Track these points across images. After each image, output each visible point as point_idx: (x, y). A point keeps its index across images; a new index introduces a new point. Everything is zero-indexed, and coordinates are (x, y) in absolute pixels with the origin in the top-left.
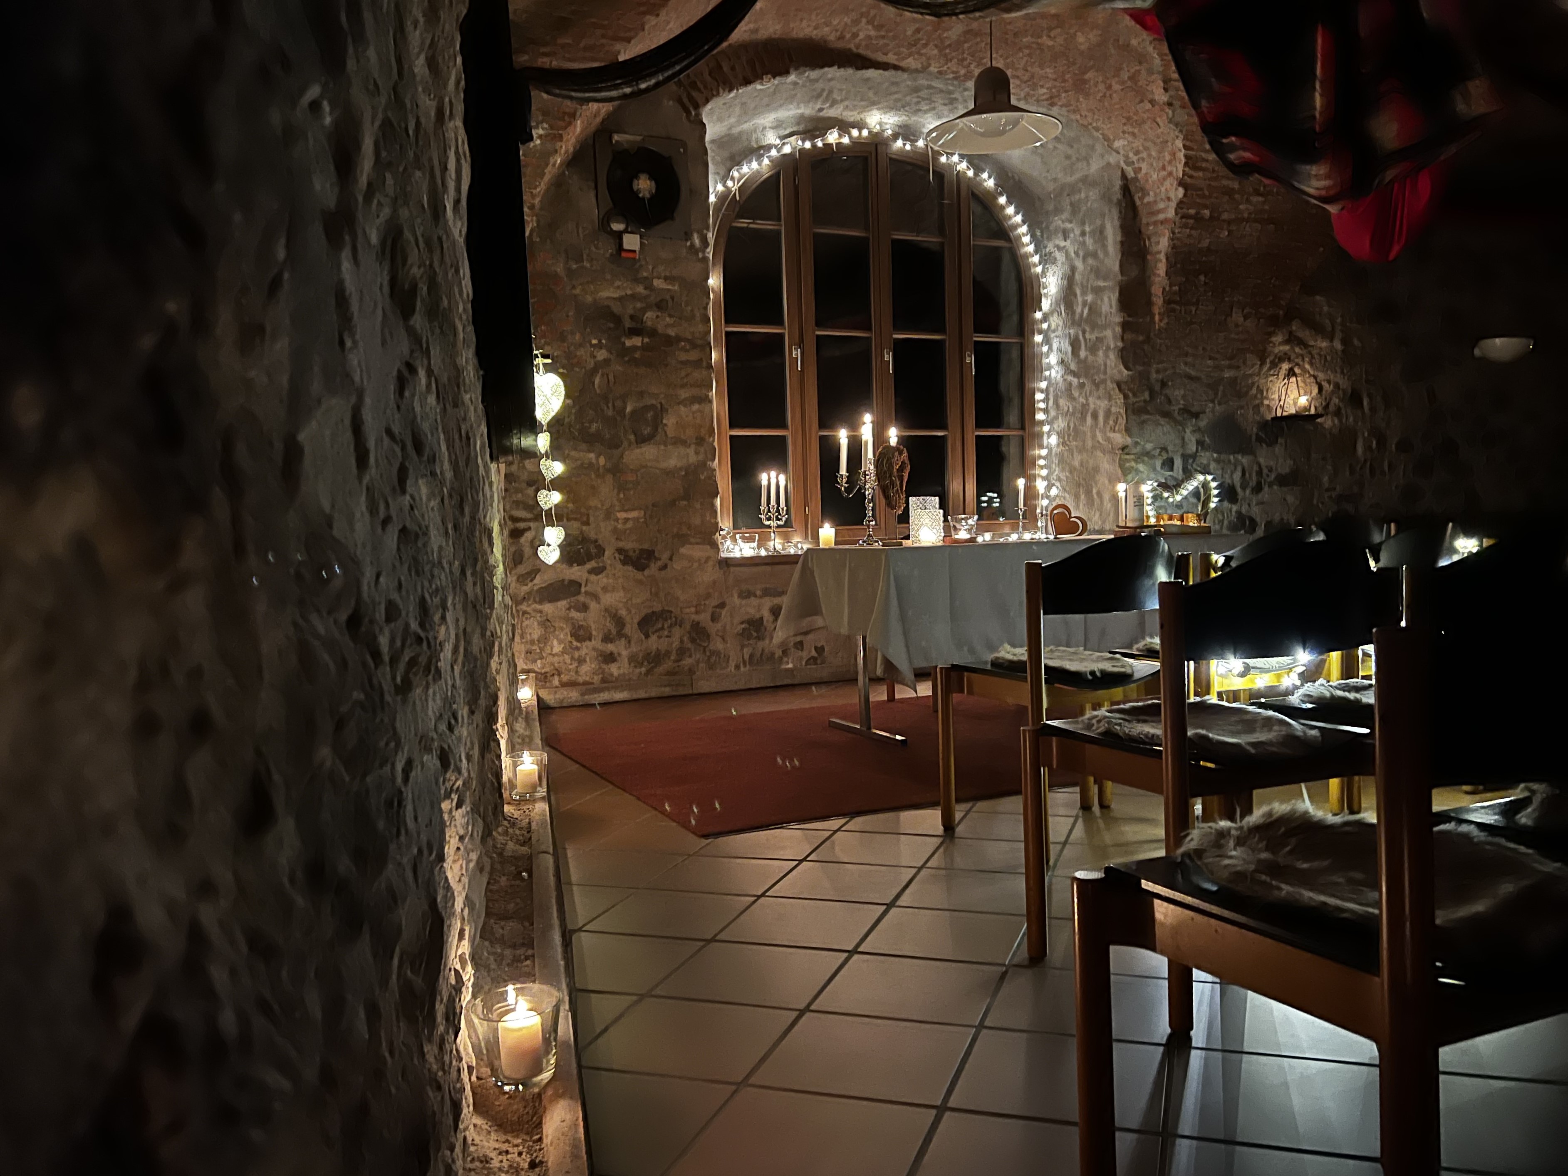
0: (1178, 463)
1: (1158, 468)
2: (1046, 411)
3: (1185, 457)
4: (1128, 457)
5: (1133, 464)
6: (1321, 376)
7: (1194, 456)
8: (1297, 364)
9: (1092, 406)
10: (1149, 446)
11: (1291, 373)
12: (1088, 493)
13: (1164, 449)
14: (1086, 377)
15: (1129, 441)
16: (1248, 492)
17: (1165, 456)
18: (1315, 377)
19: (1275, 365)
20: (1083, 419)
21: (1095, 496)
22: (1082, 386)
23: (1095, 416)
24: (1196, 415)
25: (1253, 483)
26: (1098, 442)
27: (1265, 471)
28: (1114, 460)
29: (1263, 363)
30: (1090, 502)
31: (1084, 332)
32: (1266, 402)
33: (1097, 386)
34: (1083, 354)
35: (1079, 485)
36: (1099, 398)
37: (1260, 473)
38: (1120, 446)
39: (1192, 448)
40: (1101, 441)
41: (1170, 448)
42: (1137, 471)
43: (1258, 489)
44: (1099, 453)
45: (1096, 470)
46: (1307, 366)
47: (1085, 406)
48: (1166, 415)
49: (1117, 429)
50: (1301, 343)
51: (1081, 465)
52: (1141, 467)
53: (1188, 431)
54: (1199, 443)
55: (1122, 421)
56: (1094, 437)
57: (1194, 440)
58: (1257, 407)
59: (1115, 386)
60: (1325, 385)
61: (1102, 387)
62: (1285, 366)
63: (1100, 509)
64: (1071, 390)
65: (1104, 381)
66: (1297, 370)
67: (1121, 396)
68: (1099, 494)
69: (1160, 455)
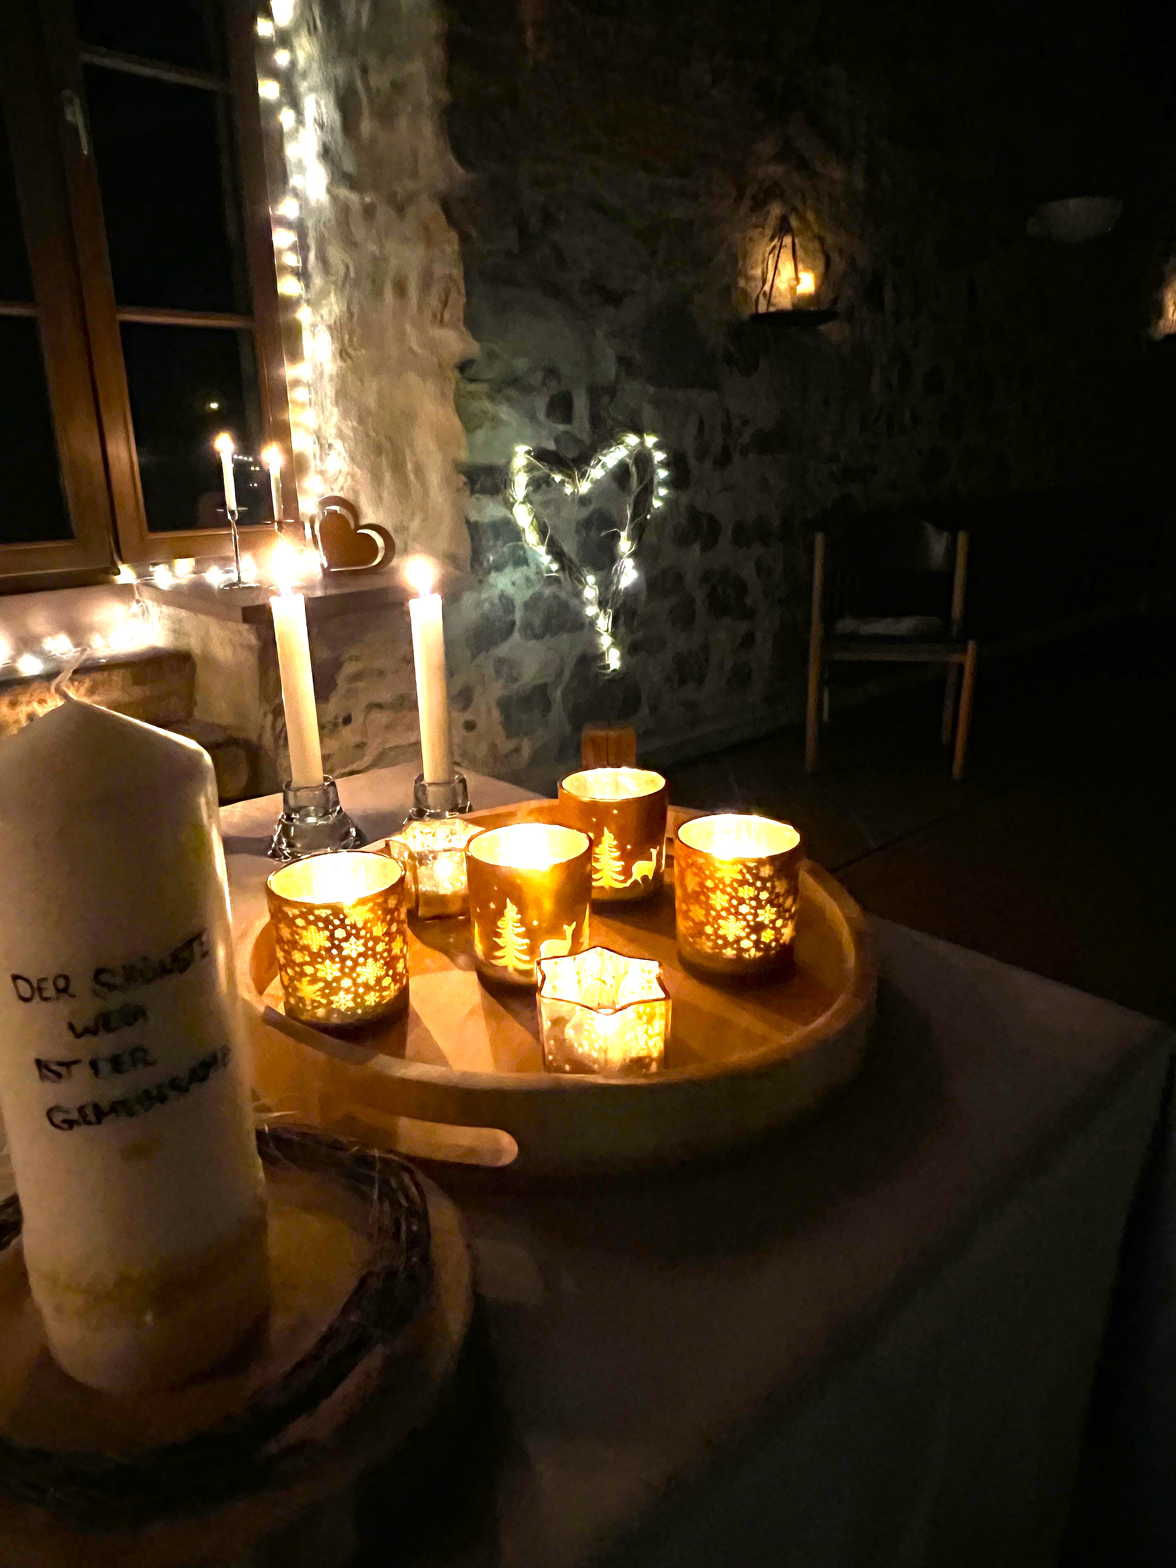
0: (581, 404)
1: (541, 415)
2: (302, 274)
3: (595, 393)
4: (472, 387)
5: (487, 405)
6: (830, 239)
7: (612, 391)
8: (794, 209)
9: (393, 263)
10: (521, 364)
11: (783, 228)
12: (398, 467)
13: (552, 372)
14: (376, 187)
15: (474, 348)
16: (708, 464)
17: (554, 387)
18: (821, 240)
19: (759, 205)
20: (378, 292)
21: (412, 477)
22: (369, 212)
23: (401, 289)
24: (614, 299)
25: (717, 447)
26: (411, 349)
27: (736, 423)
28: (443, 394)
29: (740, 198)
30: (403, 490)
31: (365, 71)
32: (742, 283)
33: (400, 209)
34: (366, 127)
35: (378, 450)
36: (406, 240)
37: (727, 428)
38: (456, 360)
39: (610, 369)
40: (415, 347)
41: (565, 369)
42: (496, 422)
43: (724, 460)
44: (413, 378)
45: (409, 417)
46: (810, 216)
47: (379, 261)
48: (554, 291)
49: (446, 316)
50: (803, 165)
51: (381, 406)
52: (505, 412)
53: (600, 334)
54: (623, 361)
55: (458, 300)
56: (402, 336)
57: (611, 354)
58: (728, 290)
59: (436, 208)
60: (836, 258)
61: (411, 211)
62: (776, 210)
63: (424, 508)
64: (348, 223)
65: (412, 198)
66: (794, 223)
67: (454, 236)
68: (419, 470)
69: (544, 384)
